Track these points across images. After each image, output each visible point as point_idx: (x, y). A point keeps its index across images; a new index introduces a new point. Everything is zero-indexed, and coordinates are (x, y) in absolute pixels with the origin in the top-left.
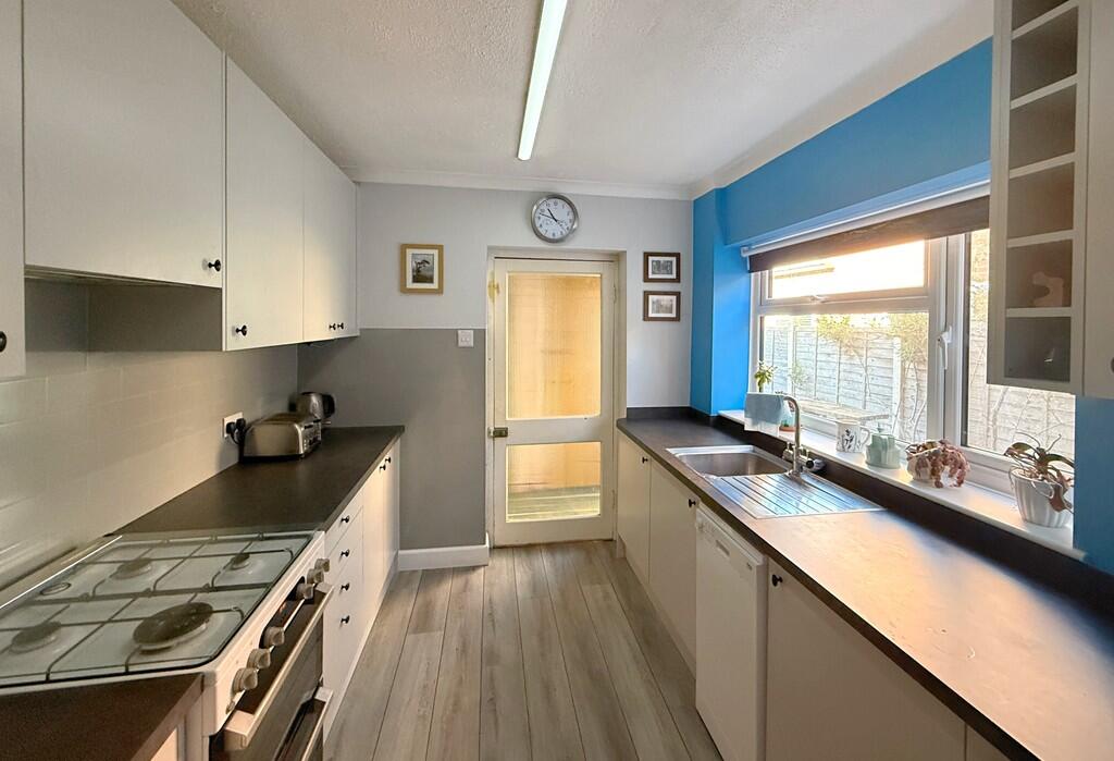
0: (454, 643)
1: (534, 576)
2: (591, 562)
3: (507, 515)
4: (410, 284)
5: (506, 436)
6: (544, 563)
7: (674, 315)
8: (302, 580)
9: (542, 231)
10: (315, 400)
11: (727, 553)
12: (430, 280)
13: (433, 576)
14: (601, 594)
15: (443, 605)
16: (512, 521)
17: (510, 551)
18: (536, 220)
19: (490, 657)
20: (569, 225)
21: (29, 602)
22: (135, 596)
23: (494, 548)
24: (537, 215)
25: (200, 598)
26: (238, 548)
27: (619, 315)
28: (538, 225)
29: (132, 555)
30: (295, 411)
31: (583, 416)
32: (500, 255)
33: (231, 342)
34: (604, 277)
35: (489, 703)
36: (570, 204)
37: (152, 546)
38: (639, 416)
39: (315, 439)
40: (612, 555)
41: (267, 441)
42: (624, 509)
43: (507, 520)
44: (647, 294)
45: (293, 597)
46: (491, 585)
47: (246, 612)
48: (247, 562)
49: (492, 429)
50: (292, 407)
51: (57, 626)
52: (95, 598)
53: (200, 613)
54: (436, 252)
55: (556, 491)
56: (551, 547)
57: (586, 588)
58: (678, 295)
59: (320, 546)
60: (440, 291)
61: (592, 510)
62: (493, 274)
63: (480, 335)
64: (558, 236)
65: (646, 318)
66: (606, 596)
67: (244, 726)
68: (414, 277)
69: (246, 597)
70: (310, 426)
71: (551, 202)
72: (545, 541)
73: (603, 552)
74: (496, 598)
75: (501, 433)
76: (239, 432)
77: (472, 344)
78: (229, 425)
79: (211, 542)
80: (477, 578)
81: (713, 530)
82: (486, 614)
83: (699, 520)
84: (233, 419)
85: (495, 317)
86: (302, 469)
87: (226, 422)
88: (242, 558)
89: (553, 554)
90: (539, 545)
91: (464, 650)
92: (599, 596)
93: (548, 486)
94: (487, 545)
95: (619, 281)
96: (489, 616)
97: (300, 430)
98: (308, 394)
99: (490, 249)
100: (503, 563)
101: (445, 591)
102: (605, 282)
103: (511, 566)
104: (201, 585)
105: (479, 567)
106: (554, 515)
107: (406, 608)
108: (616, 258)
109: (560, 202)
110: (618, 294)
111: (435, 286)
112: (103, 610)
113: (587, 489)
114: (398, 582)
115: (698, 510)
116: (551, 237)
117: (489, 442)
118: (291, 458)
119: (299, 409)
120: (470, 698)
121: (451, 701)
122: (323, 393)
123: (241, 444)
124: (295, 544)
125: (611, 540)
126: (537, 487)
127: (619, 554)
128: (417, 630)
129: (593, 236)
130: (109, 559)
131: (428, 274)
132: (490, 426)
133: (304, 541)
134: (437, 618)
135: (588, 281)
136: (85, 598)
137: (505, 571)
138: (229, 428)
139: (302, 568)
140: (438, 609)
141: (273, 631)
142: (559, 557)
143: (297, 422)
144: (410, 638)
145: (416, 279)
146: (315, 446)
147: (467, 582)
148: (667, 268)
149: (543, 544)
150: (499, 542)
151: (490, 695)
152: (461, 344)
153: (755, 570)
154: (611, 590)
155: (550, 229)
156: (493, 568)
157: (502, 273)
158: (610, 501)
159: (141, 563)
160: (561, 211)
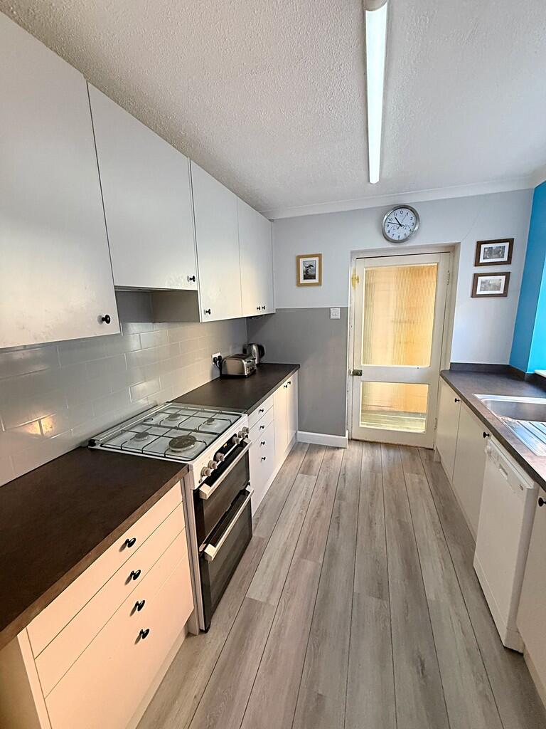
0: (322, 484)
1: (373, 461)
2: (414, 460)
3: (360, 422)
4: (302, 281)
5: (361, 375)
6: (382, 455)
7: (501, 292)
8: (235, 435)
9: (390, 235)
10: (254, 348)
11: (507, 474)
12: (314, 277)
13: (315, 448)
14: (417, 480)
15: (319, 464)
16: (362, 426)
17: (361, 443)
18: (386, 227)
19: (340, 496)
20: (412, 228)
21: (141, 424)
22: (172, 428)
23: (351, 440)
24: (387, 224)
25: (193, 434)
26: (210, 415)
27: (451, 296)
28: (387, 231)
29: (173, 412)
30: (245, 353)
31: (416, 367)
32: (360, 256)
33: (204, 318)
34: (440, 266)
35: (336, 519)
36: (413, 210)
37: (181, 409)
38: (460, 369)
39: (253, 368)
40: (430, 458)
41: (232, 367)
42: (441, 431)
43: (359, 425)
44: (476, 276)
45: (230, 442)
46: (347, 459)
47: (208, 444)
48: (213, 422)
49: (352, 370)
50: (244, 351)
51: (148, 434)
52: (160, 426)
53: (192, 440)
54: (317, 259)
55: (397, 413)
56: (388, 446)
57: (407, 475)
58: (507, 275)
59: (244, 421)
60: (319, 284)
61: (419, 427)
62: (355, 271)
63: (344, 311)
64: (402, 237)
65: (474, 295)
66: (421, 482)
67: (207, 491)
68: (304, 276)
69: (210, 437)
70: (250, 362)
71: (398, 212)
72: (385, 442)
73: (424, 454)
74: (349, 466)
75: (358, 373)
76: (219, 362)
77: (339, 317)
78: (214, 358)
79: (201, 411)
80: (339, 453)
81: (499, 457)
82: (341, 474)
83: (489, 447)
84: (216, 356)
85: (356, 299)
86: (247, 383)
87: (214, 356)
88: (211, 420)
89: (388, 450)
90: (381, 443)
91: (326, 488)
92: (416, 480)
93: (392, 409)
94: (347, 437)
95: (453, 267)
96: (343, 476)
97: (245, 363)
98: (251, 345)
99: (352, 252)
100: (355, 449)
101: (320, 457)
102: (440, 270)
103: (360, 451)
104: (193, 429)
105: (341, 448)
106: (393, 427)
107: (299, 460)
108: (452, 249)
109: (405, 211)
110: (451, 278)
111: (316, 281)
112: (161, 431)
113: (416, 414)
114: (296, 447)
115: (489, 440)
116: (397, 239)
117: (350, 378)
118: (241, 377)
119: (248, 352)
120: (326, 512)
121: (316, 511)
122: (259, 344)
123: (220, 369)
124: (233, 418)
125: (432, 449)
126: (385, 409)
127: (435, 458)
128: (303, 473)
129: (432, 234)
130: (167, 412)
131: (313, 273)
132: (351, 368)
133: (238, 417)
134: (315, 469)
135: (426, 269)
136: (156, 425)
137: (356, 454)
138: (215, 360)
139: (236, 429)
140: (316, 463)
141: (219, 454)
142: (392, 453)
143: (244, 359)
144: (299, 475)
145: (305, 278)
146: (253, 372)
147: (333, 455)
148: (499, 252)
149: (383, 443)
150: (354, 437)
151: (337, 516)
152: (332, 317)
153: (525, 490)
154: (424, 479)
155: (397, 233)
156: (349, 450)
157: (361, 269)
158: (432, 424)
159: (177, 415)
160: (406, 218)
